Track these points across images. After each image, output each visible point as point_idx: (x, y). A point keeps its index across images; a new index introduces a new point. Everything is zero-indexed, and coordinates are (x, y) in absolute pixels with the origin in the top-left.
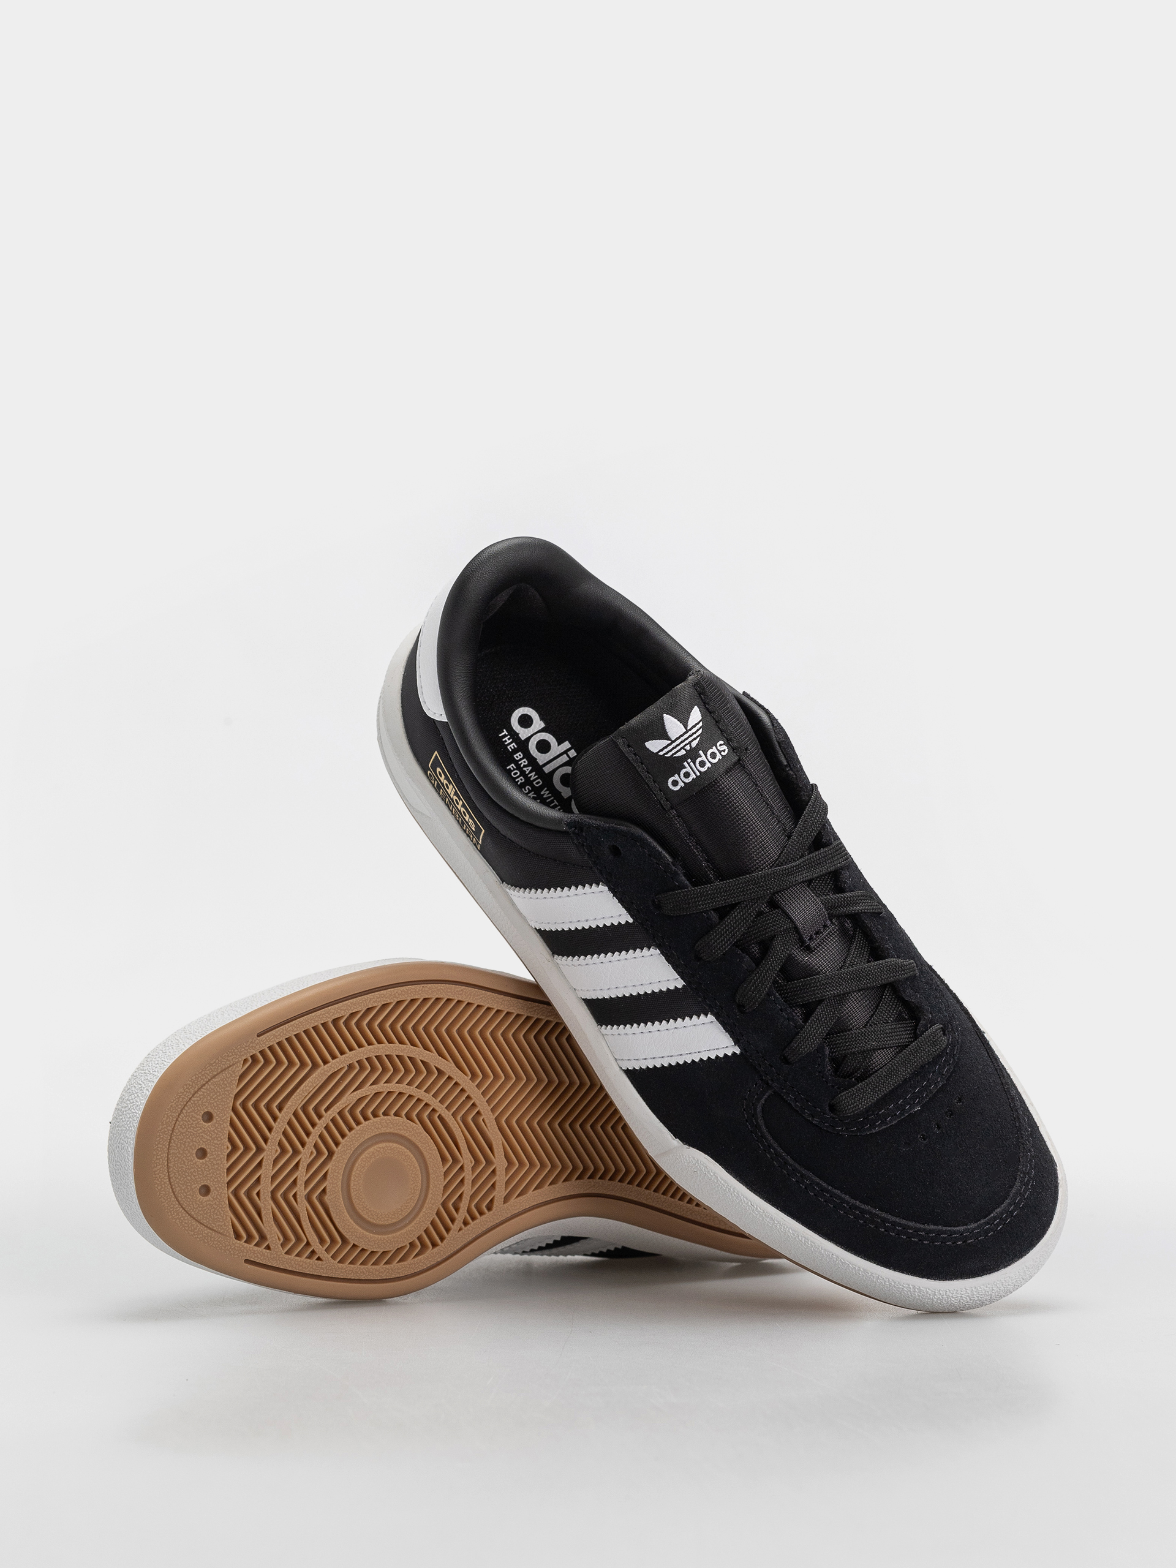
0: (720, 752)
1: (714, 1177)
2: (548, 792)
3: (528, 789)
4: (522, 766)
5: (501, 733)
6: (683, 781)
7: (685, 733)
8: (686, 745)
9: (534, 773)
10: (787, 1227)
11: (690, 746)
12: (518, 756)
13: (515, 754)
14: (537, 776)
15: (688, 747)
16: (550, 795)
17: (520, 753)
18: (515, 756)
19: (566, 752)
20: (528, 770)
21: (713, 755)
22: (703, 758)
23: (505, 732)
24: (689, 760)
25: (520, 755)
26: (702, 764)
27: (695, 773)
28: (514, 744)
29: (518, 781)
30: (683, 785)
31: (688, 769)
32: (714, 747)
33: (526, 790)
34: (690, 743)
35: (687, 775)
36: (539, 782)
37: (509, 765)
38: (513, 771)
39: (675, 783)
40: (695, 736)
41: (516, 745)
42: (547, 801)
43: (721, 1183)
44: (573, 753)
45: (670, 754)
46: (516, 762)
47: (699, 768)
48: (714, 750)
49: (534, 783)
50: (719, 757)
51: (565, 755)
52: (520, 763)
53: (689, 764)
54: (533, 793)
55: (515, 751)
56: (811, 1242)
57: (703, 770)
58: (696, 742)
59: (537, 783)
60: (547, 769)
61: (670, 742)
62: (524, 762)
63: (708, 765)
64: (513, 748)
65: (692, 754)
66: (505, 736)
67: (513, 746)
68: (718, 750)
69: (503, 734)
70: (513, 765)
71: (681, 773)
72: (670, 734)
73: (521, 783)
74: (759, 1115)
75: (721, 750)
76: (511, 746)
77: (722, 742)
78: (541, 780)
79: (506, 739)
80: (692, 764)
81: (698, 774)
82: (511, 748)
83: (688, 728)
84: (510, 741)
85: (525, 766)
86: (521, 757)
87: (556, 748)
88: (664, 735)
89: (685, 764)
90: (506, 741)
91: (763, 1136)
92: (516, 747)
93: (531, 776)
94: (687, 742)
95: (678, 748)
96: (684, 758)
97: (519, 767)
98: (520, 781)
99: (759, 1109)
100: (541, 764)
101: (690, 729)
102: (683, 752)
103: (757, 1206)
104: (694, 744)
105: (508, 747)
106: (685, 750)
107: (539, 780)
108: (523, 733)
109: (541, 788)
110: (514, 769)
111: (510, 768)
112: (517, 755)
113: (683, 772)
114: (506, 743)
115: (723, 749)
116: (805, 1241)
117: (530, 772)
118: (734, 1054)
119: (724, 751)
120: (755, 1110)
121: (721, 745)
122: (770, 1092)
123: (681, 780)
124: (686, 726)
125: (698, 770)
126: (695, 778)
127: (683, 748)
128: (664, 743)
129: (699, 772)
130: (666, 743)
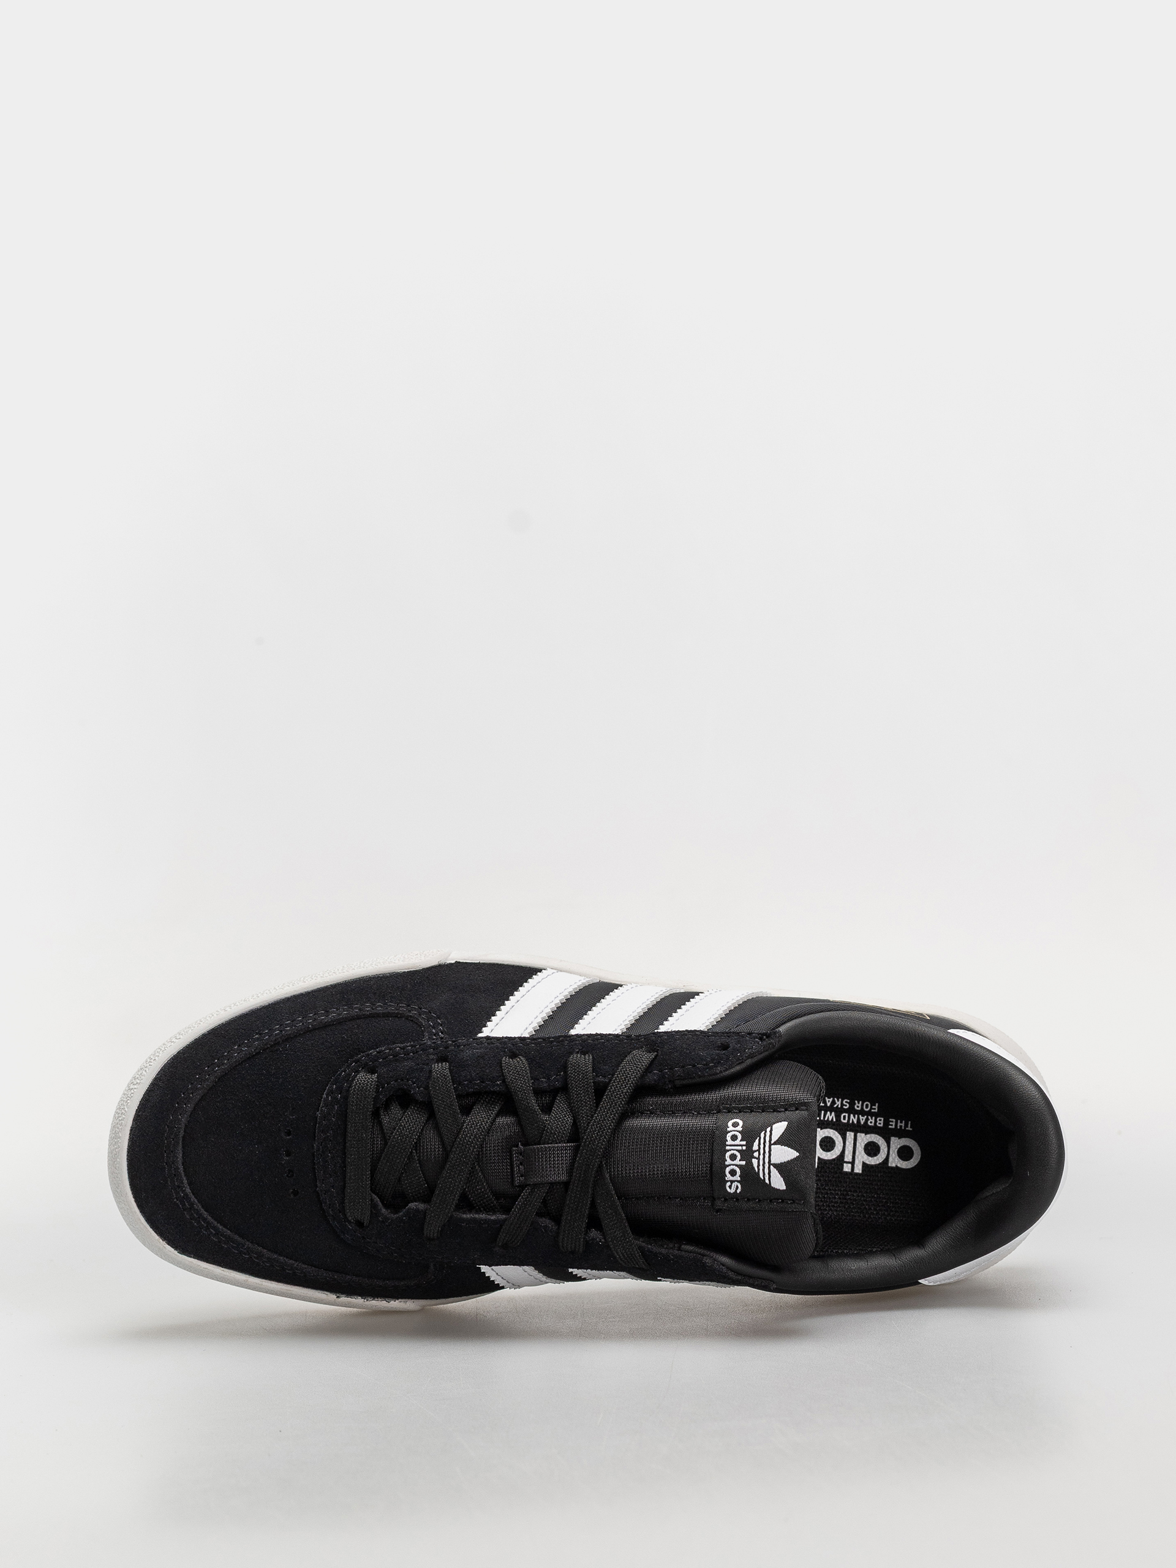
0: (732, 1182)
2: (830, 1120)
3: (846, 1106)
4: (869, 1117)
5: (911, 1123)
6: (732, 1132)
7: (770, 1160)
8: (759, 1154)
9: (855, 1122)
11: (755, 1158)
12: (880, 1122)
13: (884, 1120)
14: (851, 1122)
15: (756, 1154)
16: (826, 1119)
17: (882, 1125)
18: (883, 1119)
19: (853, 1163)
20: (863, 1119)
21: (733, 1173)
22: (737, 1162)
23: (909, 1128)
24: (744, 1148)
25: (880, 1124)
26: (733, 1157)
27: (730, 1145)
28: (893, 1127)
29: (859, 1103)
30: (729, 1130)
31: (738, 1142)
32: (739, 1179)
33: (846, 1102)
34: (758, 1159)
35: (734, 1138)
36: (844, 1118)
37: (878, 1107)
38: (871, 1107)
39: (735, 1125)
40: (761, 1167)
41: (891, 1128)
42: (823, 1112)
44: (847, 1168)
45: (762, 1135)
46: (876, 1115)
47: (732, 1152)
48: (737, 1177)
49: (847, 1115)
50: (729, 1177)
51: (851, 1161)
52: (874, 1118)
53: (742, 1146)
54: (839, 1106)
55: (886, 1123)
57: (728, 1154)
58: (755, 1165)
59: (844, 1117)
60: (850, 1135)
61: (772, 1142)
62: (871, 1122)
63: (728, 1162)
64: (891, 1123)
65: (747, 1154)
66: (906, 1126)
67: (892, 1125)
68: (734, 1181)
69: (909, 1126)
70: (876, 1110)
71: (740, 1134)
72: (779, 1146)
73: (855, 1104)
75: (733, 1184)
76: (894, 1124)
77: (738, 1191)
78: (845, 1123)
79: (903, 1125)
80: (740, 1148)
81: (728, 1148)
82: (892, 1122)
83: (771, 1166)
84: (898, 1125)
85: (867, 1120)
86: (877, 1124)
87: (862, 1157)
88: (782, 1141)
89: (744, 1143)
90: (901, 1122)
92: (890, 1127)
93: (855, 1117)
94: (761, 1157)
95: (762, 1146)
96: (750, 1145)
97: (870, 1114)
98: (857, 1104)
100: (858, 1134)
101: (769, 1168)
102: (755, 1147)
104: (755, 1161)
105: (894, 1120)
106: (756, 1151)
107: (846, 1121)
108: (896, 1143)
109: (838, 1116)
110: (871, 1108)
111: (875, 1106)
112: (882, 1122)
113: (740, 1136)
114: (899, 1121)
115: (733, 1187)
117: (858, 1119)
118: (481, 1031)
119: (730, 1187)
121: (737, 1187)
123: (734, 1131)
124: (775, 1166)
125: (730, 1150)
126: (727, 1143)
127: (759, 1150)
128: (775, 1137)
129: (728, 1151)
130: (775, 1138)
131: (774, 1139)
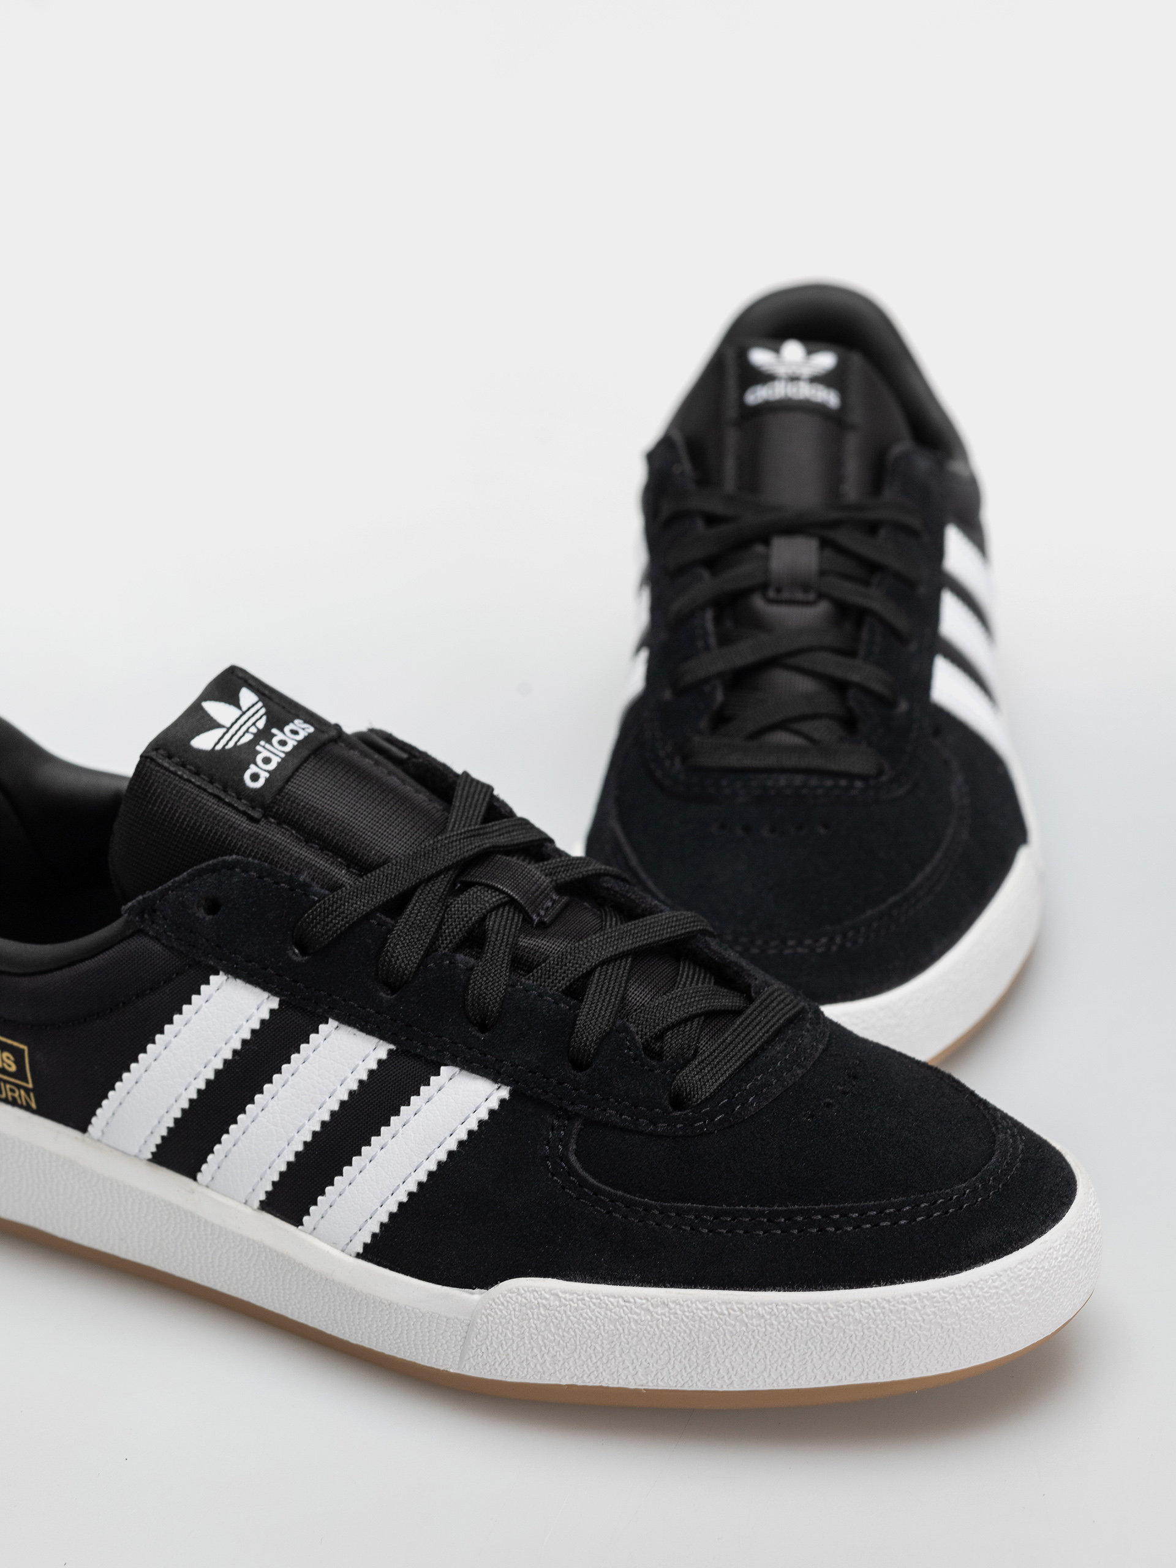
1: (552, 1298)
6: (265, 771)
7: (242, 715)
8: (249, 728)
10: (692, 1303)
11: (256, 728)
15: (253, 730)
21: (294, 733)
22: (281, 737)
24: (262, 744)
26: (283, 743)
27: (277, 756)
30: (267, 775)
31: (266, 755)
34: (254, 724)
35: (267, 761)
39: (255, 777)
40: (257, 716)
43: (565, 1299)
45: (231, 745)
47: (280, 749)
53: (263, 748)
56: (737, 1303)
57: (287, 749)
58: (262, 722)
61: (224, 730)
63: (291, 744)
65: (264, 736)
71: (258, 761)
72: (221, 723)
74: (577, 1165)
80: (268, 747)
81: (282, 756)
83: (244, 709)
88: (213, 724)
89: (258, 750)
91: (597, 1192)
94: (249, 724)
95: (240, 734)
96: (254, 744)
99: (573, 1158)
101: (248, 711)
102: (249, 737)
103: (633, 1298)
104: (260, 725)
106: (251, 733)
113: (259, 759)
115: (304, 727)
116: (727, 1309)
118: (503, 1102)
120: (568, 1162)
122: (577, 1125)
123: (262, 769)
124: (239, 707)
125: (281, 751)
126: (280, 760)
127: (247, 731)
128: (217, 733)
129: (283, 752)
130: (219, 732)
131: (221, 731)
